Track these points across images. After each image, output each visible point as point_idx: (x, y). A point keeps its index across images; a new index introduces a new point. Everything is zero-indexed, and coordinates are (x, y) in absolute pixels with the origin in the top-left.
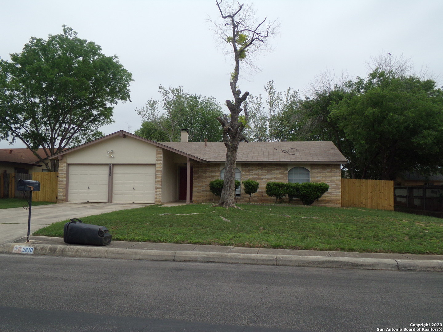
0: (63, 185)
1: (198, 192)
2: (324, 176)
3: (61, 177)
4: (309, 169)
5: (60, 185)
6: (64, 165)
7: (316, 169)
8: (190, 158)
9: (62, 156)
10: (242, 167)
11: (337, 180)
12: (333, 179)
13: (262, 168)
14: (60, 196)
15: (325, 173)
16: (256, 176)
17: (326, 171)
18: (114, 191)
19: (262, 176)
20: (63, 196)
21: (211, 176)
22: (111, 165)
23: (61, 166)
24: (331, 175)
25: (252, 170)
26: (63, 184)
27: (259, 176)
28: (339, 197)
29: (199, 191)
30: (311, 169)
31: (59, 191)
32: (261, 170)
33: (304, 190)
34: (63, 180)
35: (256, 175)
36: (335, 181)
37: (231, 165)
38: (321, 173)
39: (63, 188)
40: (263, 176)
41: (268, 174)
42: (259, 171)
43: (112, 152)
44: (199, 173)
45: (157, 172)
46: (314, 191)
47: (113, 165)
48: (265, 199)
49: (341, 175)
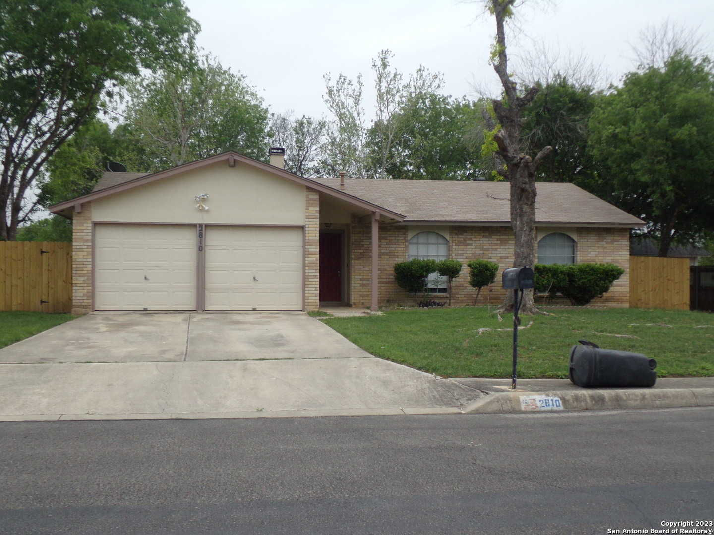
0: (85, 272)
1: (363, 285)
2: (602, 250)
3: (78, 253)
4: (575, 238)
5: (78, 272)
6: (85, 225)
7: (587, 238)
8: (381, 215)
9: (83, 205)
10: (451, 234)
11: (623, 258)
12: (615, 255)
13: (489, 237)
14: (78, 298)
15: (602, 246)
16: (478, 252)
17: (605, 240)
18: (209, 285)
19: (490, 252)
20: (86, 298)
21: (388, 251)
22: (204, 227)
23: (78, 228)
24: (613, 248)
25: (471, 239)
26: (85, 269)
27: (485, 252)
28: (625, 290)
29: (364, 283)
30: (579, 238)
31: (76, 286)
32: (487, 239)
33: (582, 278)
34: (85, 260)
35: (479, 249)
36: (620, 260)
37: (530, 231)
38: (597, 245)
39: (85, 279)
40: (493, 252)
41: (502, 247)
42: (484, 242)
43: (204, 200)
44: (365, 246)
45: (305, 243)
46: (601, 279)
47: (208, 226)
48: (495, 296)
49: (628, 248)
